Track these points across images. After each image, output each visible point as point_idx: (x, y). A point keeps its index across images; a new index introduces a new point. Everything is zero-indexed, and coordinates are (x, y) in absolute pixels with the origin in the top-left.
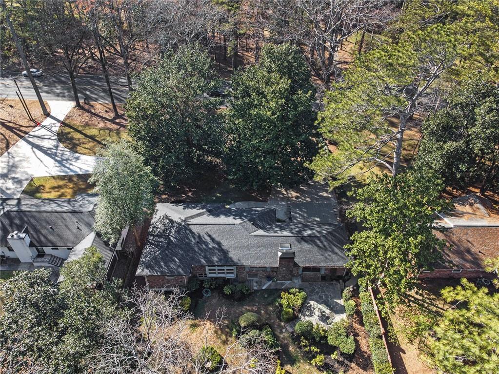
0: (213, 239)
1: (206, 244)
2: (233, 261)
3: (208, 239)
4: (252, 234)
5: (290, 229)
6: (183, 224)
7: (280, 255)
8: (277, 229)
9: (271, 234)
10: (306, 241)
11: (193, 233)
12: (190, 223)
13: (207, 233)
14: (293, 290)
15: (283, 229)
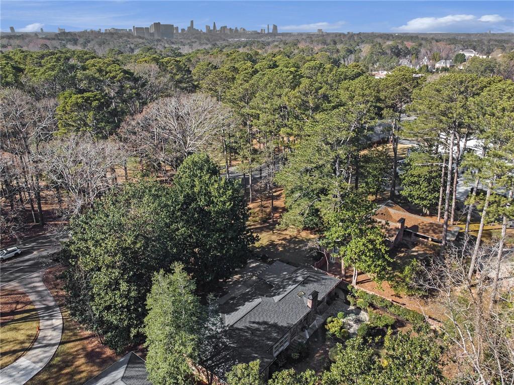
0: (258, 323)
1: (258, 329)
2: (286, 327)
3: (256, 326)
4: (276, 301)
5: (286, 285)
6: (227, 328)
7: (311, 297)
8: (282, 290)
9: (286, 293)
10: (307, 283)
11: (241, 329)
12: (231, 324)
13: (250, 322)
14: (329, 319)
15: (284, 287)
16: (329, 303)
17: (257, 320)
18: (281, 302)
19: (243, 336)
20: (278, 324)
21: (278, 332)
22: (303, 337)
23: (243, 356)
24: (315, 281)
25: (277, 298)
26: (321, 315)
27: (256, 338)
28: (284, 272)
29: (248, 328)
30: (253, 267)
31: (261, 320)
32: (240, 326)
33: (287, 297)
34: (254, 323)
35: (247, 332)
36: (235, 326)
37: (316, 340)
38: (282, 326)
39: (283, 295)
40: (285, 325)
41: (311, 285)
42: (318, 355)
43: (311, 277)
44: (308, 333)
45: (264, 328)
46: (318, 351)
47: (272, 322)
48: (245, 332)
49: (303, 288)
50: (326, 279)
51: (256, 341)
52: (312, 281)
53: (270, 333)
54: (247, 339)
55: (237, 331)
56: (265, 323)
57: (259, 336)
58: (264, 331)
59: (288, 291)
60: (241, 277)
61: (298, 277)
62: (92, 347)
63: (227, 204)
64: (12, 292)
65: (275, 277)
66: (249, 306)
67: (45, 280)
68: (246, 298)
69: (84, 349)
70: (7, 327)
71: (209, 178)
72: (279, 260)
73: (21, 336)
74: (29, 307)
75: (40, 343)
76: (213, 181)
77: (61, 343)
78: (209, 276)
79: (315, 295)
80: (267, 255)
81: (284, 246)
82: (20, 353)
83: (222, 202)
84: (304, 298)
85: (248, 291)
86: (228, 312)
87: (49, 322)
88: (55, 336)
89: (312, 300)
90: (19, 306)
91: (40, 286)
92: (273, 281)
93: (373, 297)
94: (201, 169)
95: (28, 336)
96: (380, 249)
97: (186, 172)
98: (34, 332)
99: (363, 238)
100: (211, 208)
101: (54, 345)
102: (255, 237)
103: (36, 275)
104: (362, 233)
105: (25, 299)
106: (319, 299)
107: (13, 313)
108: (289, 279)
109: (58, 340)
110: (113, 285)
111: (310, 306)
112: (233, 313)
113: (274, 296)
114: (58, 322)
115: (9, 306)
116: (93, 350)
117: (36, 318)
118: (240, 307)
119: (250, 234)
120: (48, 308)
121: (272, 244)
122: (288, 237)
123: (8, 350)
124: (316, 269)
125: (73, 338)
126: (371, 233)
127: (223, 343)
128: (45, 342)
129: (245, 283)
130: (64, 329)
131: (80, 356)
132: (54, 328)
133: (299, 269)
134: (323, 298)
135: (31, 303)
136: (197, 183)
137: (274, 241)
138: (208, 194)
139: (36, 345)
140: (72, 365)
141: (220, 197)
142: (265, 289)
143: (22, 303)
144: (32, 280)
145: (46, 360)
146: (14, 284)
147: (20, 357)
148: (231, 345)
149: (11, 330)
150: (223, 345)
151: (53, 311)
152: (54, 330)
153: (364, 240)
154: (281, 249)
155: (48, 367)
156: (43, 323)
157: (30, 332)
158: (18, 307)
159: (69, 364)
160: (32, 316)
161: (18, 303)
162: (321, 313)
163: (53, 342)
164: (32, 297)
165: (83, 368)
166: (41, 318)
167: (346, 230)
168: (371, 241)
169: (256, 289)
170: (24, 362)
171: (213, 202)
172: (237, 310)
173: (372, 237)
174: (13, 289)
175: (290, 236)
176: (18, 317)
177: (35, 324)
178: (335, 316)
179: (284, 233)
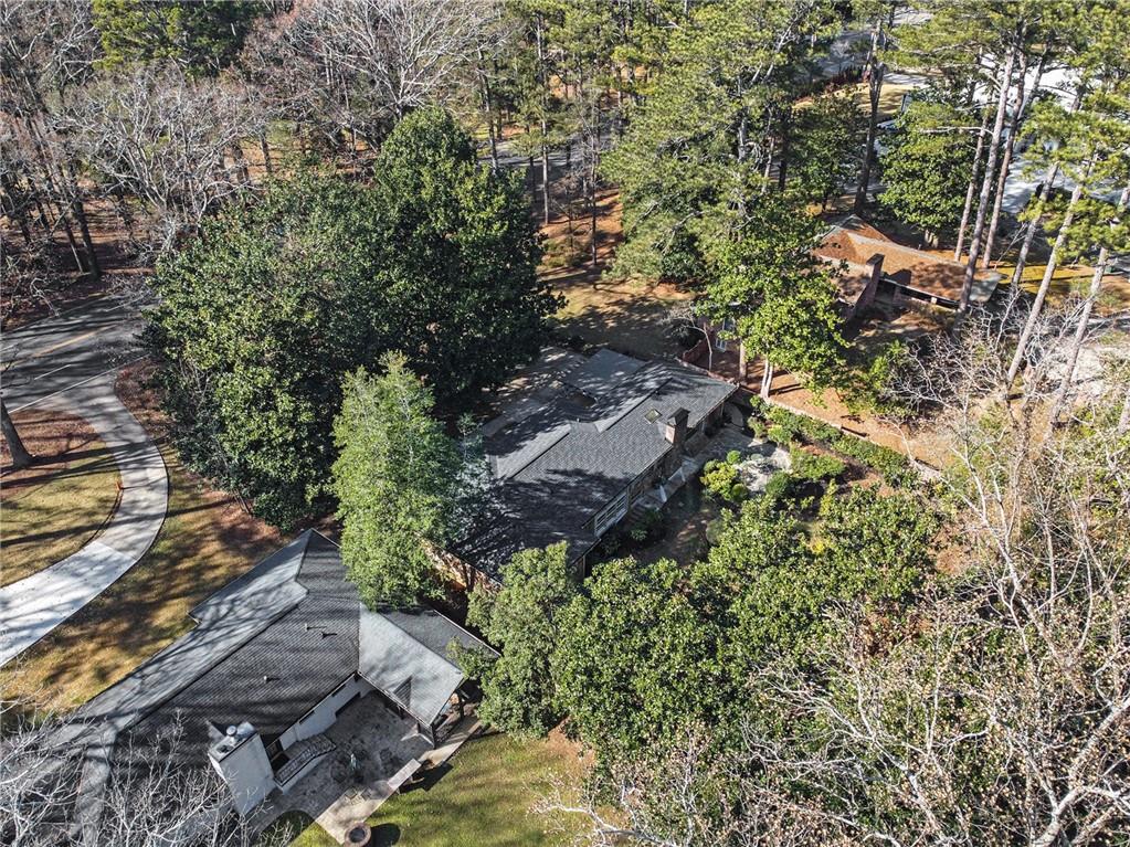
0: (564, 473)
1: (563, 485)
2: (620, 481)
3: (559, 478)
4: (600, 430)
5: (622, 397)
6: (502, 484)
7: (673, 421)
8: (611, 408)
9: (621, 414)
10: (665, 394)
11: (529, 485)
12: (509, 475)
13: (548, 471)
14: (710, 465)
15: (618, 402)
16: (709, 434)
17: (561, 468)
18: (612, 431)
19: (533, 498)
20: (605, 474)
21: (604, 491)
22: (655, 500)
23: (534, 535)
24: (681, 390)
25: (602, 425)
26: (693, 457)
27: (560, 502)
28: (618, 371)
29: (544, 483)
30: (552, 362)
31: (570, 468)
32: (527, 478)
33: (625, 421)
34: (555, 472)
35: (541, 491)
36: (518, 478)
37: (681, 504)
38: (613, 479)
40: (620, 476)
41: (674, 396)
42: (684, 533)
43: (675, 382)
44: (666, 491)
45: (577, 482)
46: (685, 525)
47: (592, 471)
48: (537, 490)
49: (656, 402)
50: (706, 385)
51: (560, 506)
52: (676, 389)
53: (587, 492)
54: (541, 504)
55: (522, 489)
56: (578, 472)
57: (565, 499)
58: (576, 488)
59: (625, 411)
60: (528, 383)
61: (647, 380)
62: (231, 521)
63: (496, 227)
64: (54, 416)
65: (600, 382)
66: (543, 440)
67: (120, 392)
68: (537, 425)
69: (216, 524)
70: (56, 484)
71: (454, 168)
72: (608, 347)
73: (86, 500)
74: (94, 445)
75: (126, 514)
76: (462, 174)
77: (169, 514)
78: (460, 380)
79: (682, 417)
80: (581, 337)
81: (618, 318)
82: (89, 534)
83: (484, 221)
84: (659, 423)
85: (544, 412)
86: (502, 453)
87: (139, 475)
88: (156, 501)
89: (676, 427)
90: (75, 443)
91: (111, 403)
92: (594, 389)
93: (802, 420)
94: (435, 147)
95: (101, 500)
96: (825, 322)
97: (402, 153)
98: (112, 494)
99: (790, 298)
100: (461, 235)
101: (155, 517)
102: (556, 298)
103: (98, 381)
104: (788, 287)
105: (85, 429)
106: (690, 425)
107: (64, 456)
108: (629, 385)
109: (162, 508)
110: (262, 400)
111: (672, 440)
112: (511, 455)
113: (597, 419)
114: (157, 473)
115: (54, 443)
116: (233, 527)
117: (113, 467)
118: (527, 442)
119: (545, 291)
120: (132, 447)
121: (593, 313)
122: (627, 299)
123: (65, 528)
124: (685, 365)
125: (192, 505)
126: (806, 287)
127: (494, 512)
128: (136, 512)
129: (537, 396)
130: (170, 488)
131: (209, 538)
132: (152, 486)
133: (650, 366)
134: (699, 424)
135: (96, 437)
136: (426, 178)
137: (598, 307)
138: (452, 204)
139: (119, 517)
140: (196, 554)
141: (479, 210)
142: (579, 406)
143: (79, 436)
144: (94, 391)
145: (143, 546)
146: (56, 401)
147: (90, 540)
148: (510, 515)
149: (64, 489)
150: (493, 515)
151: (145, 453)
152: (152, 489)
153: (791, 302)
154: (612, 325)
155: (148, 559)
156: (129, 477)
157: (103, 494)
158: (71, 447)
159: (190, 552)
160: (103, 462)
161: (70, 437)
162: (692, 454)
163: (152, 512)
164: (98, 427)
165: (218, 559)
166: (121, 467)
167: (753, 282)
168: (807, 305)
169: (558, 408)
170: (98, 548)
171: (463, 223)
172: (520, 448)
173: (809, 295)
174: (56, 409)
175: (633, 296)
176: (73, 464)
177: (111, 479)
178: (722, 458)
179: (619, 289)
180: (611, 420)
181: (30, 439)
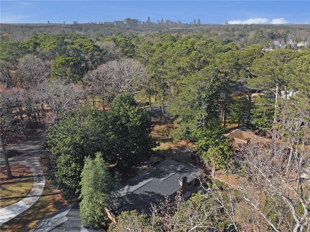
1: (148, 196)
3: (147, 194)
4: (161, 181)
5: (170, 172)
6: (129, 194)
7: (182, 180)
8: (166, 175)
9: (168, 177)
10: (184, 173)
11: (138, 195)
12: (132, 191)
13: (144, 191)
14: (193, 194)
15: (168, 174)
16: (195, 185)
17: (148, 191)
18: (164, 181)
19: (138, 199)
24: (187, 172)
25: (162, 179)
28: (172, 165)
29: (142, 195)
31: (150, 191)
32: (137, 193)
33: (169, 179)
34: (146, 192)
35: (141, 197)
36: (135, 193)
39: (166, 178)
43: (185, 169)
45: (152, 196)
47: (157, 193)
49: (179, 174)
53: (154, 198)
54: (140, 200)
55: (135, 196)
56: (153, 193)
57: (147, 200)
58: (151, 197)
59: (170, 176)
60: (148, 167)
61: (178, 168)
62: (58, 199)
63: (138, 122)
64: (22, 166)
65: (166, 168)
66: (145, 182)
67: (40, 161)
68: (145, 178)
69: (54, 200)
70: (16, 184)
71: (129, 108)
72: (171, 159)
73: (22, 190)
74: (29, 175)
75: (31, 194)
77: (42, 196)
78: (125, 164)
79: (185, 179)
80: (164, 155)
81: (177, 151)
82: (20, 199)
83: (135, 121)
84: (179, 180)
85: (148, 174)
86: (133, 185)
87: (39, 184)
88: (40, 191)
90: (25, 174)
91: (38, 164)
92: (164, 170)
93: (222, 183)
94: (125, 102)
95: (26, 190)
98: (29, 188)
100: (128, 124)
101: (38, 196)
102: (157, 143)
103: (36, 158)
104: (217, 144)
105: (28, 171)
106: (188, 182)
107: (21, 177)
108: (173, 169)
109: (40, 194)
110: (67, 164)
111: (181, 185)
112: (135, 186)
113: (161, 178)
114: (43, 184)
115: (19, 173)
116: (58, 201)
117: (33, 181)
118: (140, 183)
119: (154, 141)
120: (39, 176)
121: (170, 149)
122: (180, 146)
123: (14, 197)
124: (192, 165)
125: (49, 194)
126: (221, 144)
127: (126, 202)
128: (34, 194)
129: (149, 171)
130: (45, 188)
131: (51, 203)
132: (40, 187)
133: (180, 164)
134: (192, 181)
135: (31, 173)
136: (122, 110)
137: (172, 148)
138: (128, 116)
139: (29, 195)
140: (46, 207)
141: (134, 118)
142: (158, 174)
143: (26, 172)
144: (35, 161)
145: (33, 204)
146: (24, 162)
147: (20, 200)
148: (130, 203)
149: (18, 186)
150: (125, 203)
151: (41, 178)
152: (40, 188)
153: (217, 148)
154: (174, 153)
155: (33, 207)
156: (35, 184)
157: (27, 188)
158: (24, 174)
159: (44, 207)
160: (30, 180)
161: (24, 172)
162: (189, 190)
163: (38, 194)
164: (32, 170)
165: (51, 210)
166: (34, 181)
168: (222, 149)
169: (152, 174)
170: (21, 203)
171: (130, 121)
172: (138, 184)
173: (222, 147)
174: (23, 164)
175: (182, 145)
176: (23, 179)
177: (30, 184)
178: (197, 192)
179: (178, 143)
180: (165, 178)
181: (14, 172)
